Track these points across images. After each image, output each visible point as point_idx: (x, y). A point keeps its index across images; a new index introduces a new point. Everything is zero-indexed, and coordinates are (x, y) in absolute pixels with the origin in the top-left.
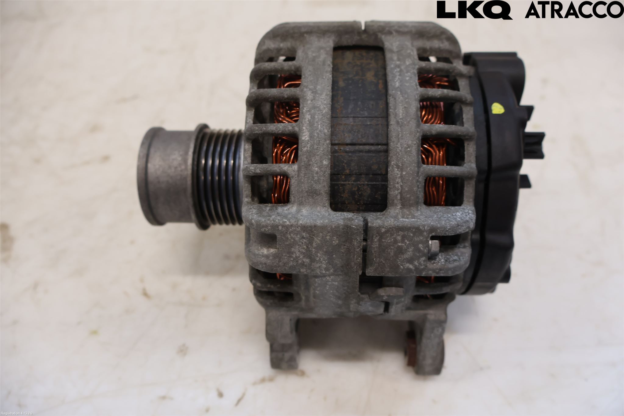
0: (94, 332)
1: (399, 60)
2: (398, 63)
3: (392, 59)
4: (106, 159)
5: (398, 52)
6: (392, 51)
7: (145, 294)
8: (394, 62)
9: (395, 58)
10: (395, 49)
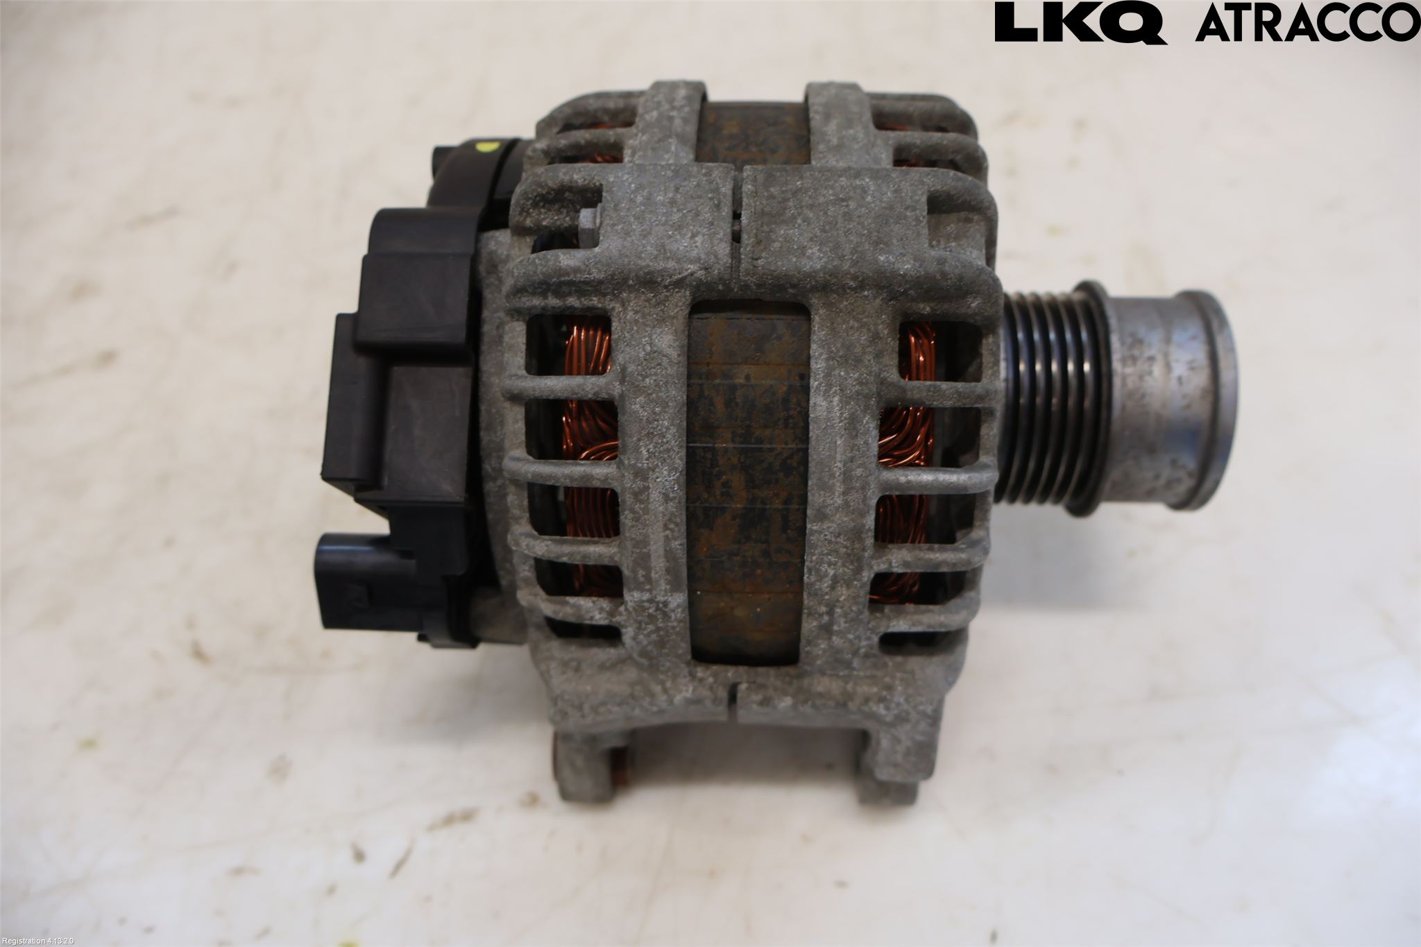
0: (89, 744)
1: (671, 119)
2: (674, 113)
3: (686, 121)
4: (107, 358)
5: (670, 136)
6: (682, 139)
7: (198, 654)
8: (683, 115)
9: (678, 122)
10: (673, 144)
